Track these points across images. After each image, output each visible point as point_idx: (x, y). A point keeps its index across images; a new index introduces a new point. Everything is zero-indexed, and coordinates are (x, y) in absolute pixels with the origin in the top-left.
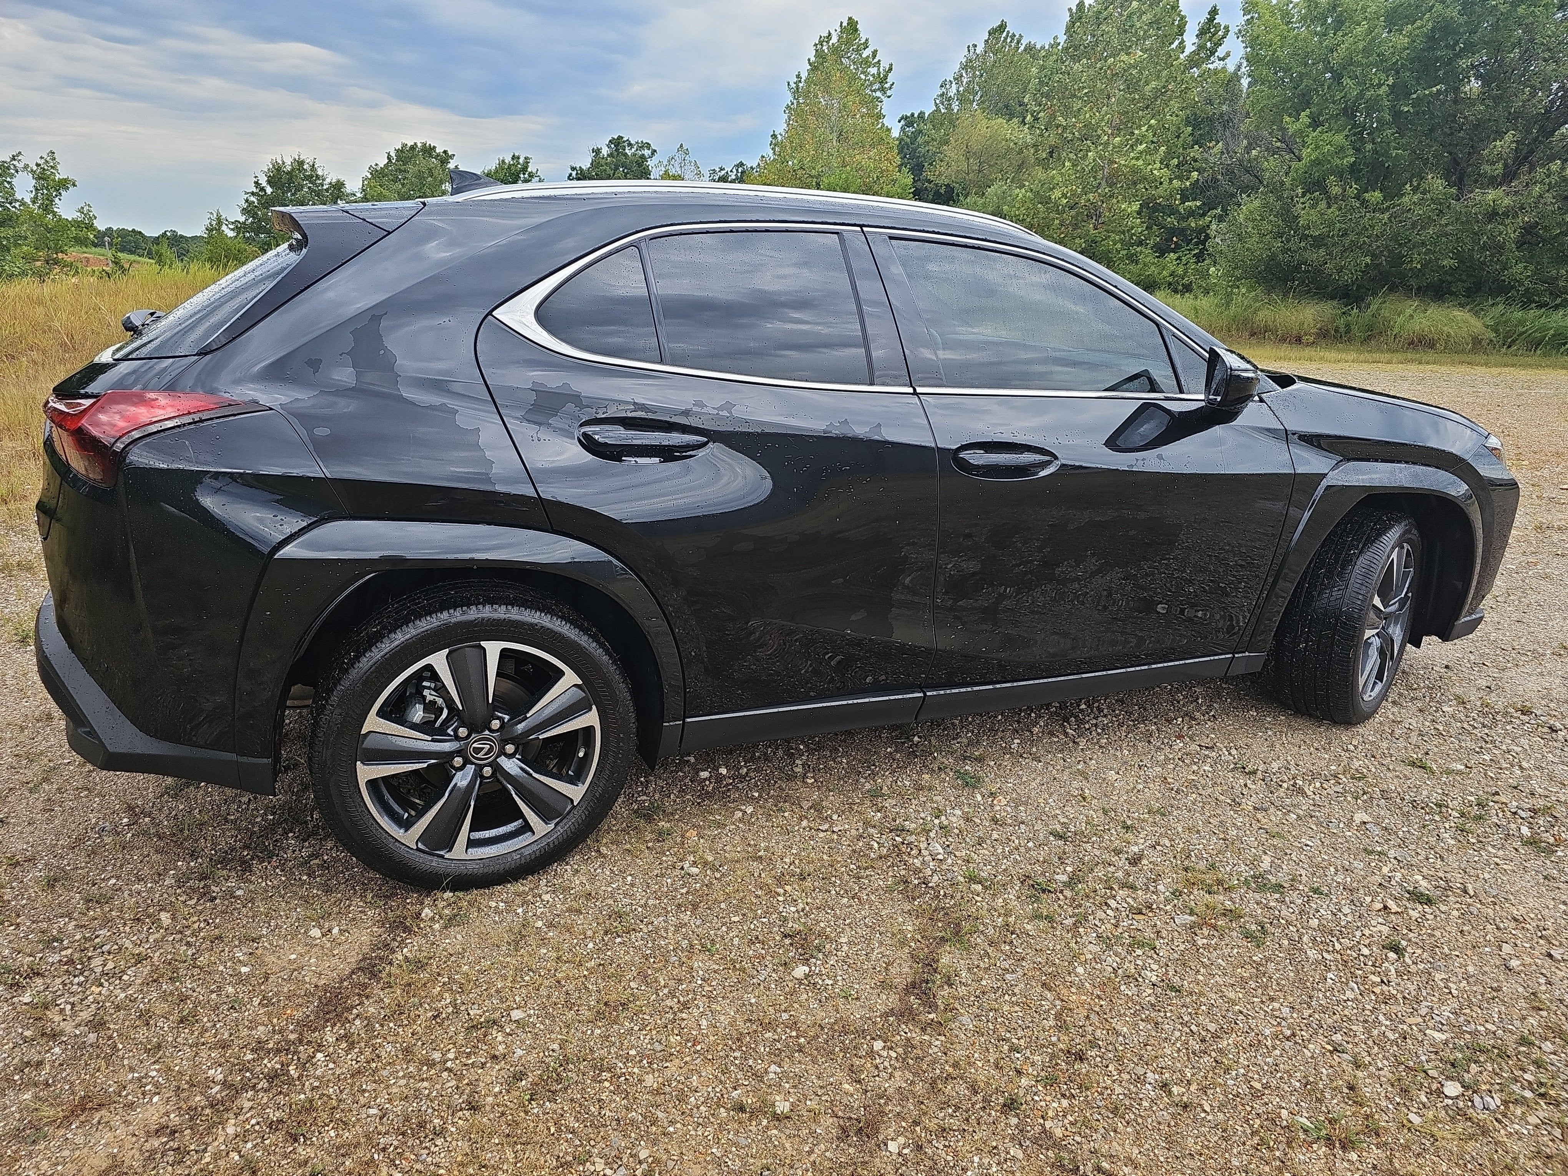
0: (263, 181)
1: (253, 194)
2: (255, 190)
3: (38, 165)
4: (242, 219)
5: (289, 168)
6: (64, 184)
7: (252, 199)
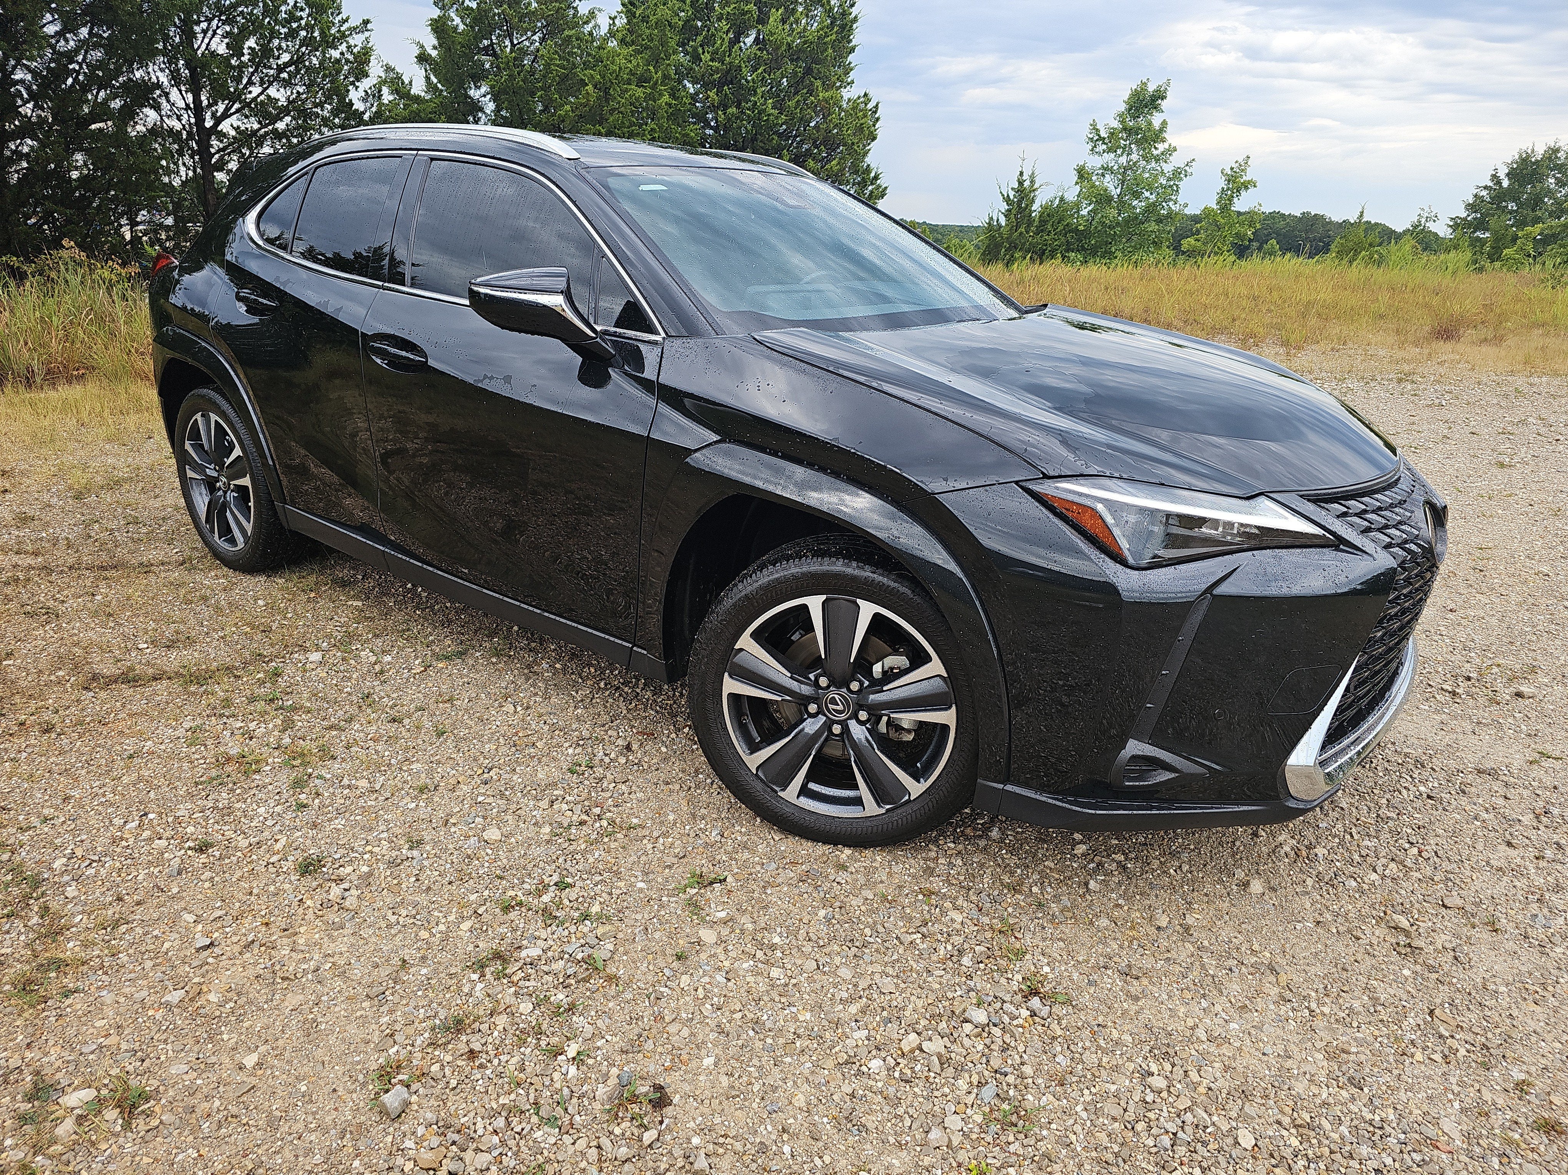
0: (1502, 174)
1: (1486, 188)
2: (1490, 184)
3: (1232, 169)
4: (1463, 215)
5: (1539, 158)
6: (1246, 186)
7: (1484, 193)
